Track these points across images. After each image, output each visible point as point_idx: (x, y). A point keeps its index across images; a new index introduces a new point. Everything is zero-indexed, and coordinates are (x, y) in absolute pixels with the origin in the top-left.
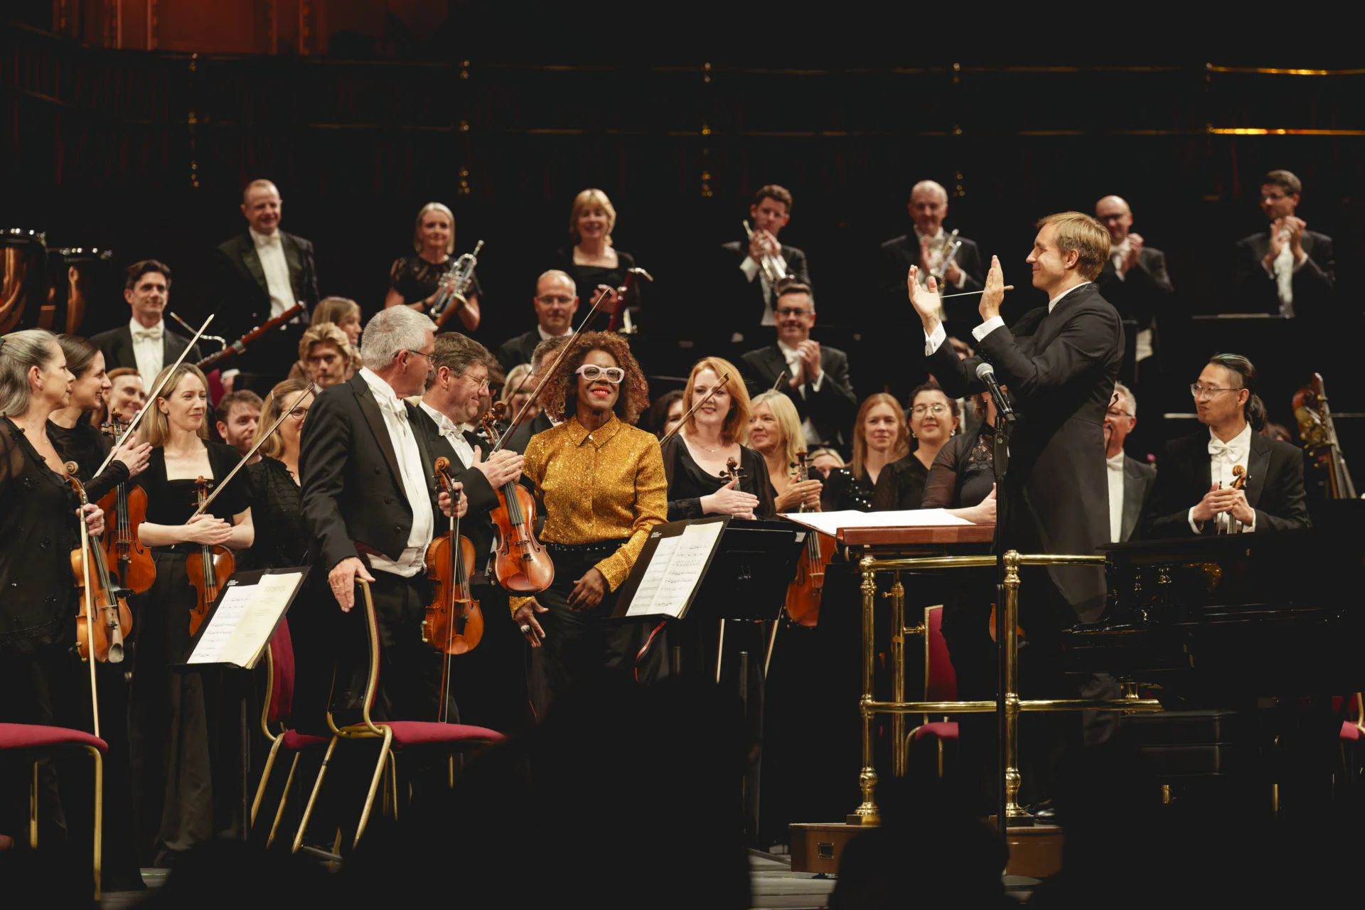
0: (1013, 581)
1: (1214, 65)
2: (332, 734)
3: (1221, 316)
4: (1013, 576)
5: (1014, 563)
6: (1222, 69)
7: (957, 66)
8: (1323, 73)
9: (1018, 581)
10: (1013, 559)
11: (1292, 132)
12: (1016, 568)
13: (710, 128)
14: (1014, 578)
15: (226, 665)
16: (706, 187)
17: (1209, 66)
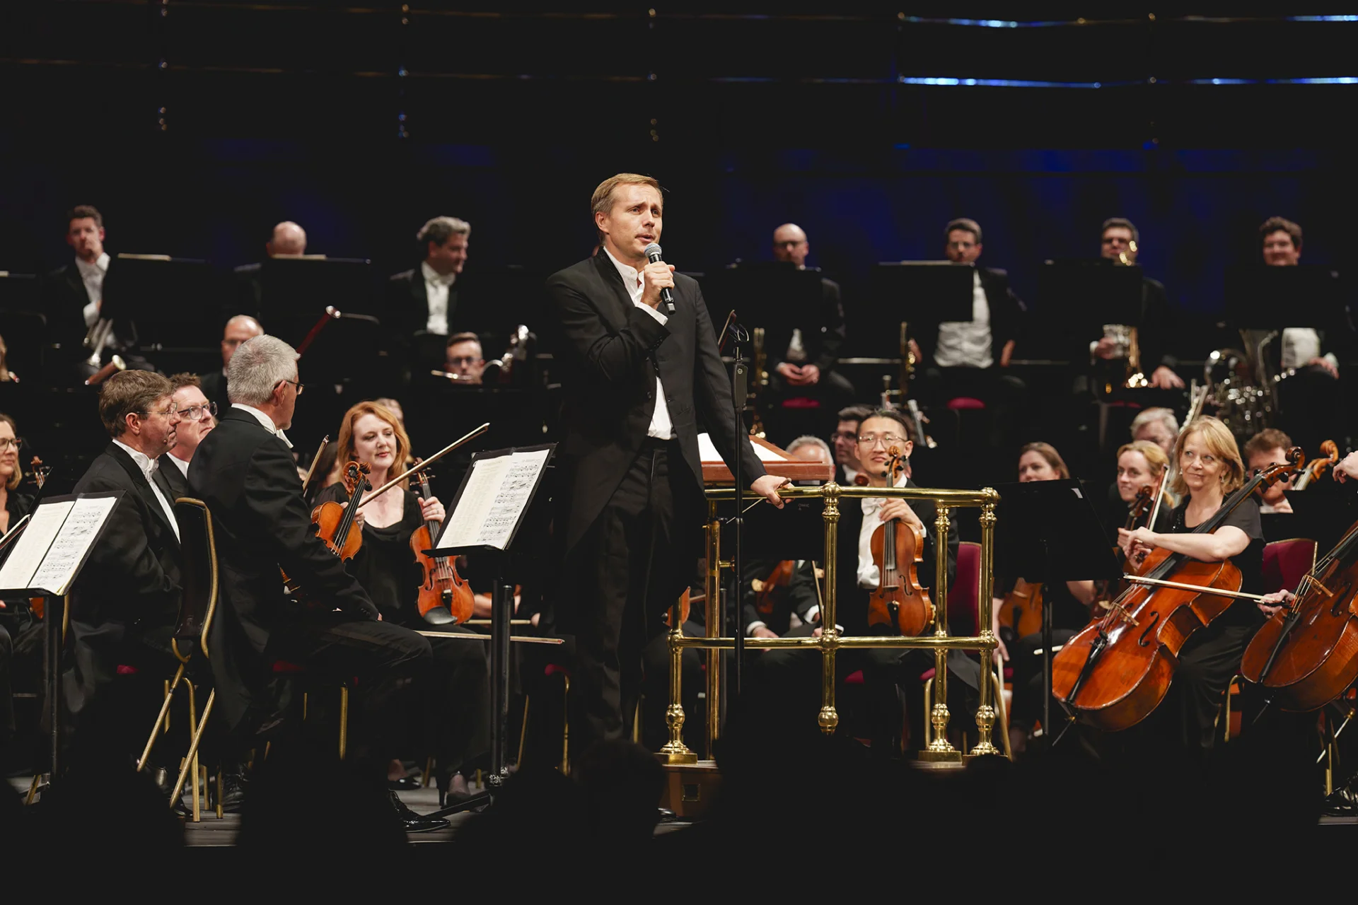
0: (833, 513)
1: (907, 14)
2: (179, 662)
3: (905, 263)
4: (833, 509)
5: (833, 494)
6: (913, 19)
7: (652, 12)
8: (1013, 25)
9: (838, 514)
10: (833, 491)
11: (982, 82)
12: (836, 500)
13: (407, 69)
14: (834, 511)
15: (37, 591)
16: (402, 128)
17: (901, 16)
